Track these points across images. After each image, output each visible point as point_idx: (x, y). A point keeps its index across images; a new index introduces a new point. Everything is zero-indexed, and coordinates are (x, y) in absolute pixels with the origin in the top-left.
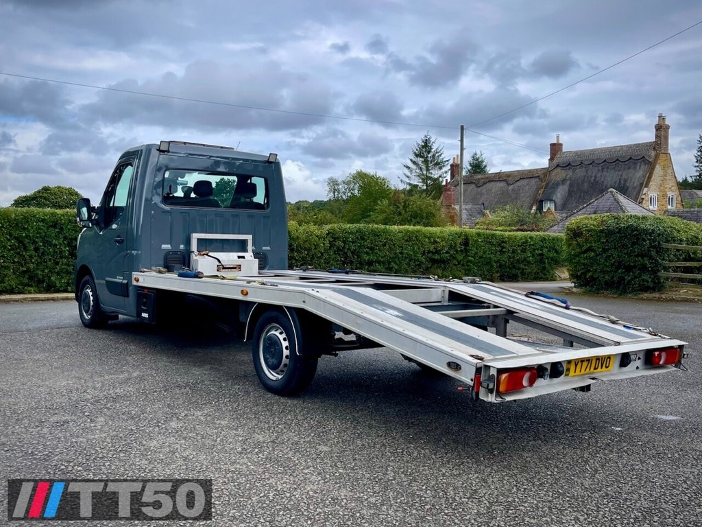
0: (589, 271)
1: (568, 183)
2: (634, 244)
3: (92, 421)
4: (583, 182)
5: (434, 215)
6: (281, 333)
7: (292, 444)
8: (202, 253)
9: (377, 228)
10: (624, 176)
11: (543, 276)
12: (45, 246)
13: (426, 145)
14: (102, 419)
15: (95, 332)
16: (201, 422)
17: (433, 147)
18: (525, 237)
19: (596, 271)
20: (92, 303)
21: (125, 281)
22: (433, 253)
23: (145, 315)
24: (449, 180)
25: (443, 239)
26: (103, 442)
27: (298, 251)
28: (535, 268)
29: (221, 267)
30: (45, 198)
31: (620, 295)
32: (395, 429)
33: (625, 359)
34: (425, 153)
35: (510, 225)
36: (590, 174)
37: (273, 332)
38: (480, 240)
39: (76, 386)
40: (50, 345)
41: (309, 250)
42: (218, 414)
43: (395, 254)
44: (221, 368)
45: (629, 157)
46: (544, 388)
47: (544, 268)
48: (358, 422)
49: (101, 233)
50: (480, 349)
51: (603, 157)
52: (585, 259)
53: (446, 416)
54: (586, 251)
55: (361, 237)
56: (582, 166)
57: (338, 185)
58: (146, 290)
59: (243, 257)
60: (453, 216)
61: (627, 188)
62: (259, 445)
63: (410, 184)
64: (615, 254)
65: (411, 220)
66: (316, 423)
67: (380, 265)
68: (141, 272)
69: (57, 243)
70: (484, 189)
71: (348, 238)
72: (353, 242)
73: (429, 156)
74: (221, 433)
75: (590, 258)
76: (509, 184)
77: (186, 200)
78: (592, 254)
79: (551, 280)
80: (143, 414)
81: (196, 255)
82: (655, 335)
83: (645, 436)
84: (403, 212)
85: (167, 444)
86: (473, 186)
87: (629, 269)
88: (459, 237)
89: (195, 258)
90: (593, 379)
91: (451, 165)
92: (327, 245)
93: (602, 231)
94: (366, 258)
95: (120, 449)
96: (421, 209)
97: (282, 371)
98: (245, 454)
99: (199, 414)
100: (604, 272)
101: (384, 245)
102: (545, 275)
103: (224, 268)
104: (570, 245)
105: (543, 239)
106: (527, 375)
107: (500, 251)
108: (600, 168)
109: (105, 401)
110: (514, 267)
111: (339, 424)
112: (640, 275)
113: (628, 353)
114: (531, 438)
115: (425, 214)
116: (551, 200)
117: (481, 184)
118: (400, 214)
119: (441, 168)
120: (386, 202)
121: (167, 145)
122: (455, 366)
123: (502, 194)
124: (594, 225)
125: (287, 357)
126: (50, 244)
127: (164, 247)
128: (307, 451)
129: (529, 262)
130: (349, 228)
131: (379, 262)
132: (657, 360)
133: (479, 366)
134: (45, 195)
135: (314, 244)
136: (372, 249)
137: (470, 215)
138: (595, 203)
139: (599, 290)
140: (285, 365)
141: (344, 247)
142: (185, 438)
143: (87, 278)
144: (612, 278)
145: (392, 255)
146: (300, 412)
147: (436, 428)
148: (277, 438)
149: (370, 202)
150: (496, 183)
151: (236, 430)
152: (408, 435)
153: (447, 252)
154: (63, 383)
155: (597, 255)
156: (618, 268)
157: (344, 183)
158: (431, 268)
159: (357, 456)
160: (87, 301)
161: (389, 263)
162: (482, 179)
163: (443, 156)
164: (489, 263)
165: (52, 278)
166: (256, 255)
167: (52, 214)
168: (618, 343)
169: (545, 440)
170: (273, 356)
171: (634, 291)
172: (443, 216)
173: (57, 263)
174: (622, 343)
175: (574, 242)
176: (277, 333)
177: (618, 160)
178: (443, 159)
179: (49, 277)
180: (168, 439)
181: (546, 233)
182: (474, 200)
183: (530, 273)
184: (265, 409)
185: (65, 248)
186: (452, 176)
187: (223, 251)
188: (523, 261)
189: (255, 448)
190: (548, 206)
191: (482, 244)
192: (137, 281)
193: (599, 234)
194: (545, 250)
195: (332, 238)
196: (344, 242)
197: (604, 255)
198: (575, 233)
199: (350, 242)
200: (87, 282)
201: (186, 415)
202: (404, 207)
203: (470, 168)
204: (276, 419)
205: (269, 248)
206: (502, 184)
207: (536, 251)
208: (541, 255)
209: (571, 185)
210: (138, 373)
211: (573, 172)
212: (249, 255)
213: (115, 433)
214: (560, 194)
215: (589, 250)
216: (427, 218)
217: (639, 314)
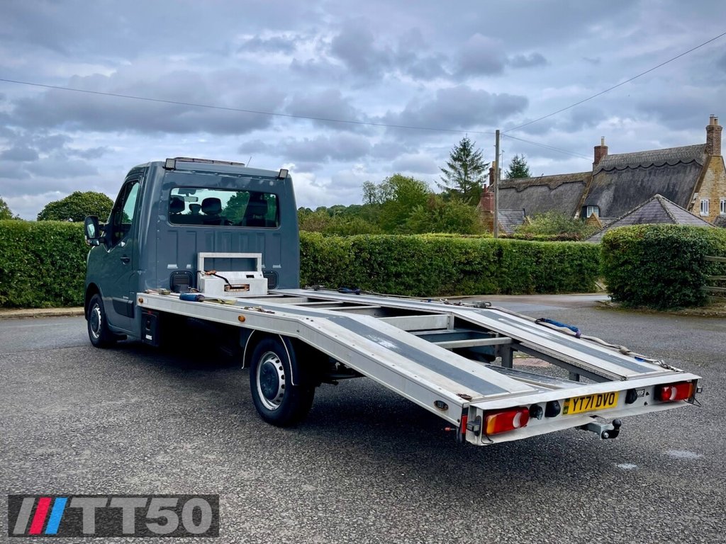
0: (627, 285)
1: (613, 187)
2: (674, 257)
3: (77, 454)
4: (629, 187)
5: (471, 221)
6: (277, 362)
7: (277, 483)
8: (209, 273)
9: (405, 239)
10: (673, 181)
11: (582, 287)
12: (62, 260)
13: (465, 148)
14: (88, 452)
15: (103, 351)
16: (188, 456)
17: (471, 150)
18: (563, 247)
19: (634, 284)
20: (100, 321)
21: (131, 302)
22: (464, 264)
23: (149, 337)
24: (488, 185)
25: (475, 249)
26: (83, 478)
27: (323, 263)
28: (573, 279)
29: (229, 287)
30: (76, 204)
31: (660, 310)
32: (387, 466)
33: (631, 396)
34: (464, 157)
35: (550, 233)
36: (636, 178)
37: (270, 360)
38: (514, 251)
39: (70, 413)
40: (54, 366)
41: (333, 262)
42: (208, 447)
43: (424, 265)
44: (222, 394)
45: (678, 160)
46: (538, 428)
47: (583, 279)
48: (351, 458)
49: (109, 252)
50: (471, 387)
51: (651, 160)
52: (622, 272)
53: (445, 451)
54: (623, 264)
55: (388, 248)
56: (628, 171)
57: (374, 189)
58: (150, 312)
59: (252, 276)
60: (492, 223)
61: (677, 193)
62: (242, 484)
63: (448, 189)
64: (654, 266)
65: (447, 226)
66: (307, 459)
67: (408, 277)
68: (145, 292)
69: (74, 256)
70: (524, 194)
71: (375, 249)
72: (379, 254)
73: (468, 159)
74: (206, 469)
75: (628, 271)
76: (551, 189)
77: (193, 219)
78: (630, 267)
79: (590, 292)
80: (131, 446)
81: (203, 275)
82: (668, 368)
83: (651, 477)
84: (439, 219)
85: (148, 481)
86: (513, 191)
87: (669, 283)
88: (492, 247)
89: (202, 278)
90: (594, 417)
91: (490, 169)
92: (353, 256)
93: (640, 243)
94: (393, 269)
95: (99, 486)
96: (457, 215)
97: (278, 401)
98: (226, 493)
99: (189, 446)
100: (642, 286)
101: (413, 256)
102: (585, 286)
103: (231, 288)
104: (606, 257)
105: (582, 249)
106: (518, 415)
107: (537, 262)
108: (647, 172)
109: (96, 431)
110: (551, 278)
111: (331, 460)
112: (680, 290)
113: (634, 389)
114: (529, 478)
115: (461, 221)
116: (595, 206)
117: (521, 189)
118: (435, 220)
119: (480, 172)
120: (420, 208)
121: (173, 162)
122: (442, 405)
123: (544, 199)
124: (631, 237)
125: (283, 386)
126: (68, 258)
127: (170, 266)
128: (290, 491)
129: (567, 273)
130: (376, 239)
131: (408, 274)
132: (666, 395)
133: (465, 406)
134: (76, 201)
135: (339, 256)
136: (399, 260)
137: (510, 221)
138: (640, 210)
139: (637, 304)
140: (281, 395)
141: (370, 259)
142: (168, 475)
143: (96, 296)
144: (651, 292)
145: (421, 267)
146: (293, 445)
147: (432, 465)
148: (263, 475)
149: (406, 208)
150: (537, 187)
151: (223, 465)
152: (400, 473)
153: (479, 263)
154: (57, 410)
155: (635, 268)
156: (657, 282)
157: (381, 187)
158: (462, 279)
159: (341, 498)
160: (96, 319)
161: (418, 275)
162: (524, 183)
163: (482, 160)
164: (524, 274)
165: (69, 292)
166: (266, 274)
167: (69, 227)
168: (624, 379)
169: (543, 480)
170: (270, 384)
171: (674, 306)
172: (481, 222)
173: (74, 277)
174: (629, 378)
175: (611, 255)
176: (273, 362)
177: (666, 163)
178: (482, 163)
179: (67, 291)
180: (150, 476)
181: (587, 242)
182: (514, 206)
183: (569, 284)
184: (258, 441)
185: (82, 261)
186: (492, 181)
187: (231, 270)
188: (561, 272)
189: (238, 486)
190: (592, 212)
191: (517, 254)
192: (142, 302)
193: (637, 246)
194: (584, 261)
195: (358, 249)
196: (370, 254)
197: (643, 269)
198: (612, 245)
199: (376, 253)
200: (96, 301)
201: (175, 448)
202: (439, 213)
203: (510, 171)
204: (267, 453)
205: (280, 266)
206: (544, 189)
207: (575, 262)
208: (580, 265)
209: (616, 190)
210: (136, 399)
211: (619, 177)
212: (258, 274)
213: (98, 468)
214: (605, 200)
215: (626, 262)
216: (465, 225)
217: (676, 332)
